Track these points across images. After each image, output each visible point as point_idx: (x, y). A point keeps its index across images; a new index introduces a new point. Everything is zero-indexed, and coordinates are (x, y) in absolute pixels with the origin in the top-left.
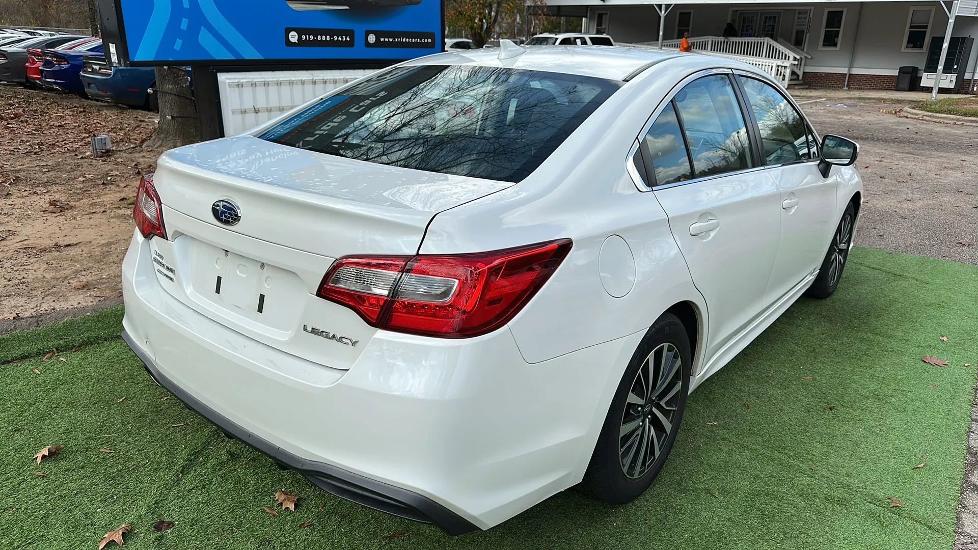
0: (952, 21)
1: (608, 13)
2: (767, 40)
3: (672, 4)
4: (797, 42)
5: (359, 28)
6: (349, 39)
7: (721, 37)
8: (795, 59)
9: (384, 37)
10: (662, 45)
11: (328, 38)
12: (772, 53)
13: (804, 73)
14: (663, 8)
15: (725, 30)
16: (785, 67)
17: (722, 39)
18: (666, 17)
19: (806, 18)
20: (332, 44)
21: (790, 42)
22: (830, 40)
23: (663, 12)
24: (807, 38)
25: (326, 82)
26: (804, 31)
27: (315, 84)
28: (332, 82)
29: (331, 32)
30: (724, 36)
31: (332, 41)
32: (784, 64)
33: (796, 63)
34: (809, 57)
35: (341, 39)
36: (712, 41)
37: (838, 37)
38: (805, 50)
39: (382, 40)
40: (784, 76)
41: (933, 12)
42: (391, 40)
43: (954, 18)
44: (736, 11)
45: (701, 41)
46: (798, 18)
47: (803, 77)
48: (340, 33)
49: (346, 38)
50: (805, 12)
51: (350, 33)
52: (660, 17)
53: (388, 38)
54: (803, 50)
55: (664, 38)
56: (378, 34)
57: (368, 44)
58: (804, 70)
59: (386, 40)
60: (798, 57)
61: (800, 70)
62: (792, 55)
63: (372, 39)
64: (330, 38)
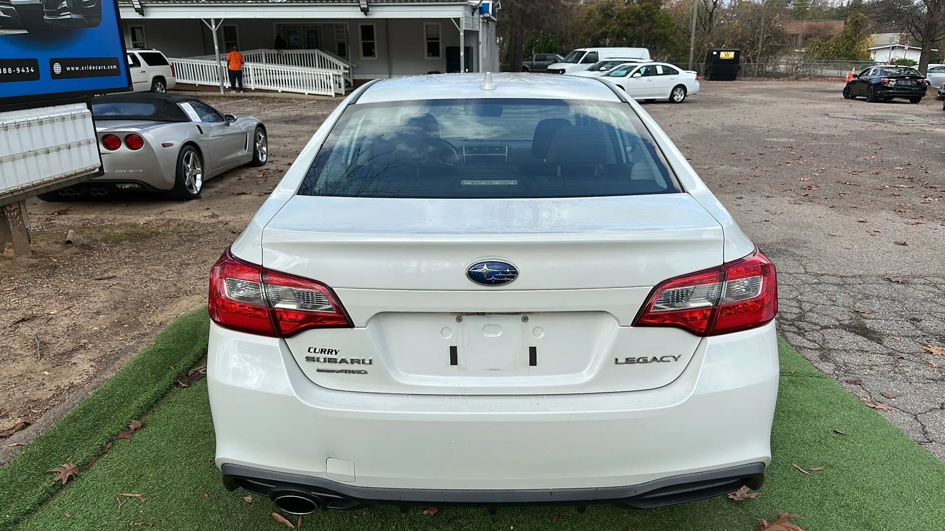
0: (462, 34)
1: (143, 27)
2: (316, 52)
3: (221, 19)
4: (341, 53)
5: (42, 57)
6: (33, 71)
7: (273, 50)
8: (345, 68)
9: (70, 66)
10: (220, 59)
11: (10, 70)
12: (323, 64)
13: (354, 80)
14: (213, 22)
15: (276, 43)
16: (339, 76)
17: (275, 52)
18: (217, 32)
19: (343, 32)
20: (14, 77)
21: (334, 53)
22: (368, 51)
23: (214, 27)
24: (349, 49)
25: (19, 125)
26: (344, 44)
27: (6, 130)
28: (25, 125)
29: (13, 63)
30: (276, 48)
31: (14, 73)
32: (339, 74)
33: (347, 71)
34: (355, 66)
35: (24, 71)
36: (266, 54)
37: (374, 48)
38: (350, 60)
39: (68, 69)
40: (340, 84)
41: (440, 26)
42: (77, 68)
43: (463, 31)
44: (280, 25)
45: (254, 54)
46: (337, 32)
47: (354, 84)
48: (22, 63)
49: (30, 69)
50: (342, 26)
51: (33, 63)
52: (212, 31)
53: (75, 66)
54: (348, 60)
55: (221, 52)
56: (64, 63)
57: (54, 76)
58: (353, 77)
59: (73, 69)
60: (348, 67)
61: (350, 77)
62: (342, 65)
63: (57, 69)
64: (12, 71)
